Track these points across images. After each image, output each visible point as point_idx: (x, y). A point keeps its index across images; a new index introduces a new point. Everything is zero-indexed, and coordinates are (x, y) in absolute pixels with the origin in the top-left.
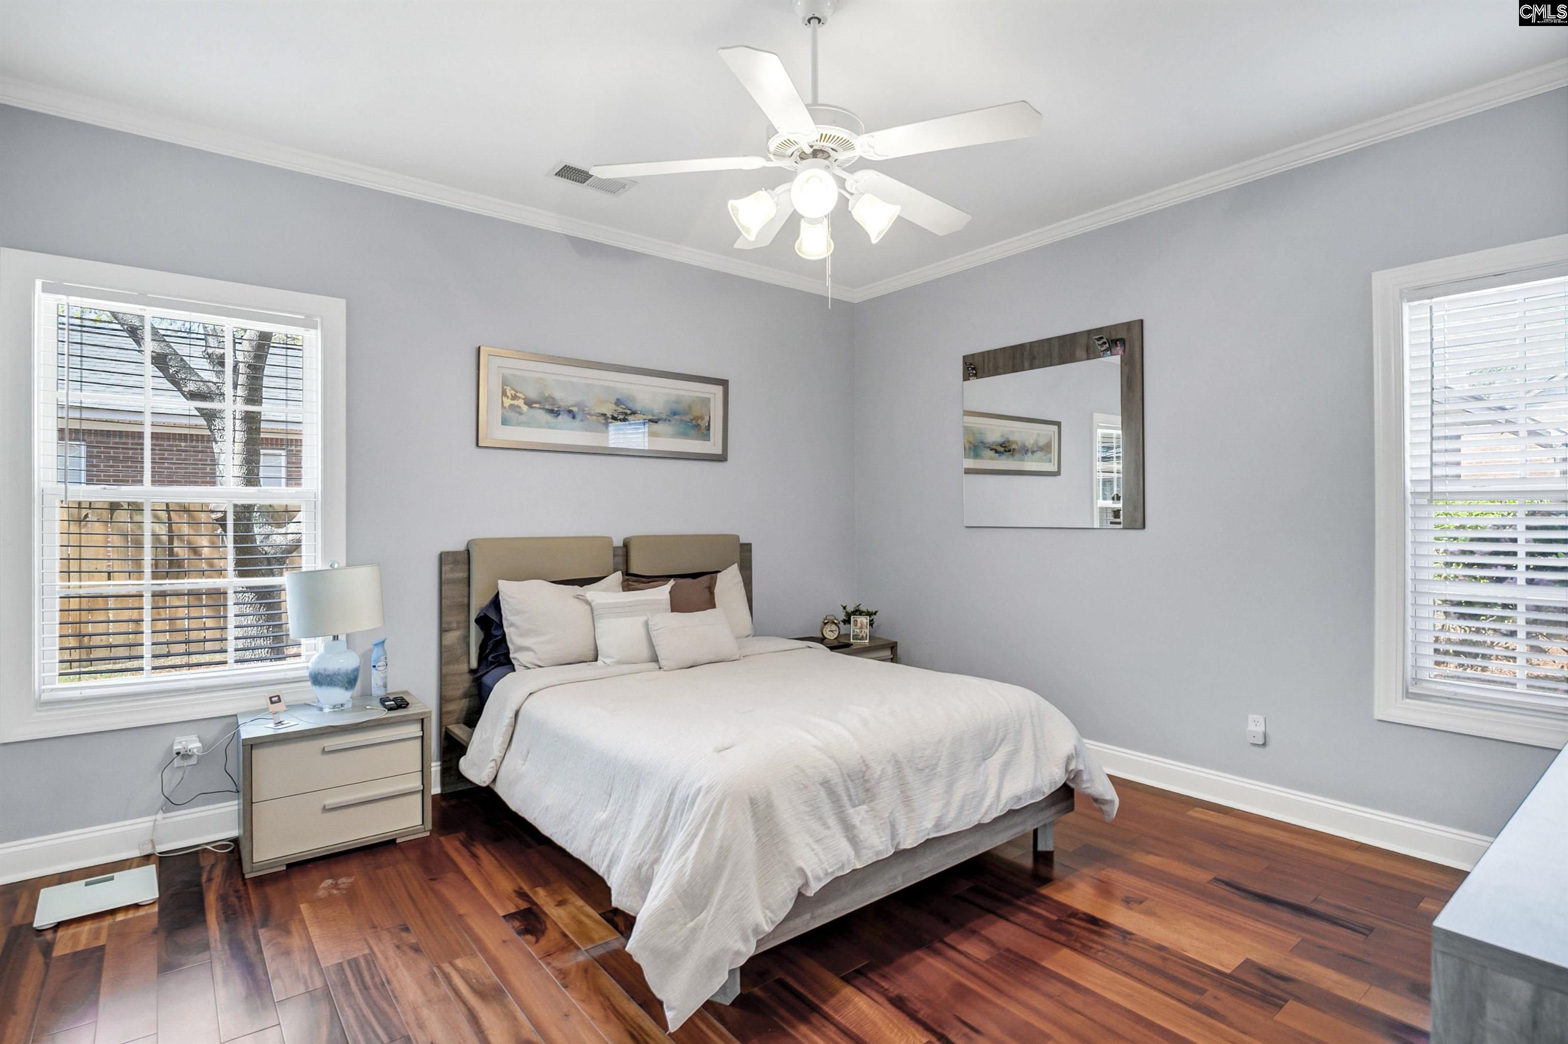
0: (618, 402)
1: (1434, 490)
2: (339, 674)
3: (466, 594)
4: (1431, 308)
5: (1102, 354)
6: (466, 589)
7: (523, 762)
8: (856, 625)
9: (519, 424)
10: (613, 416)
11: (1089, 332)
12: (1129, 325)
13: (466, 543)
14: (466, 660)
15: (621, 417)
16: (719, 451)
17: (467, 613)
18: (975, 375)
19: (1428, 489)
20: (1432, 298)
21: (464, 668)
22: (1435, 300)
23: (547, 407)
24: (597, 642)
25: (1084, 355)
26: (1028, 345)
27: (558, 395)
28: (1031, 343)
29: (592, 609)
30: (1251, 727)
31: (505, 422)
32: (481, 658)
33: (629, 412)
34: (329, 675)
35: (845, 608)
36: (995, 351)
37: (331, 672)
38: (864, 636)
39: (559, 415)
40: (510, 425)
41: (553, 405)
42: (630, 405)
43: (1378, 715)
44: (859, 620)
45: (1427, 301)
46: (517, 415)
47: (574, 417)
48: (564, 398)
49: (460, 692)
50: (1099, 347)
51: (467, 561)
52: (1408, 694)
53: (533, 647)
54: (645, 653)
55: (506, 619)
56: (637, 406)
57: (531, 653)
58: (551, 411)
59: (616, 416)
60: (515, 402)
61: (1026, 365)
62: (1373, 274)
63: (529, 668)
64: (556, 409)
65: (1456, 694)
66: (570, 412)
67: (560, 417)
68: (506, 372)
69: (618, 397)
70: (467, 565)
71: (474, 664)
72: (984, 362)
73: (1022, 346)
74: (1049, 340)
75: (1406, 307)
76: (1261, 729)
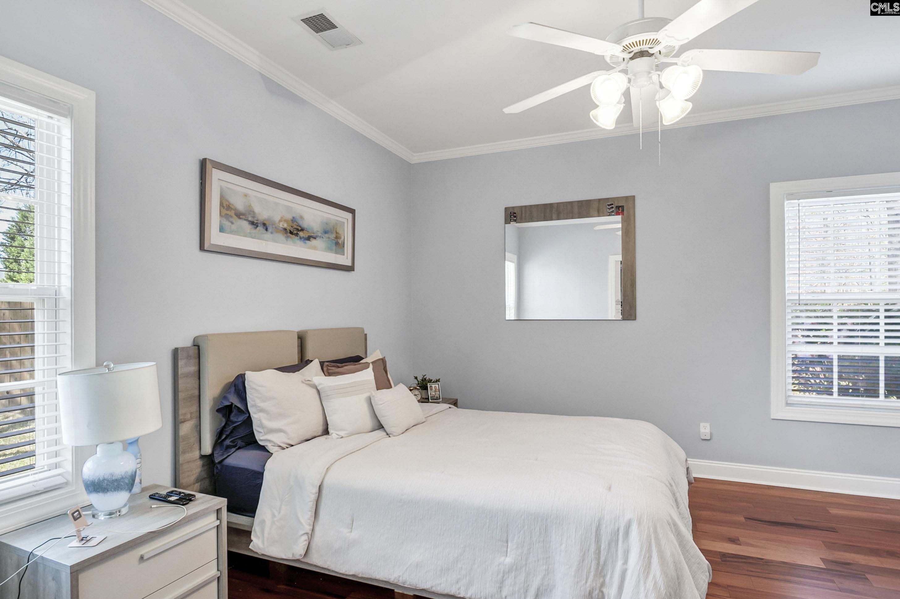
0: (294, 220)
1: (800, 298)
2: (126, 478)
3: (197, 386)
4: (799, 204)
5: (608, 214)
6: (197, 382)
7: (350, 530)
8: (431, 389)
9: (232, 232)
10: (290, 231)
11: (600, 200)
12: (627, 198)
13: (193, 339)
14: (198, 448)
15: (295, 232)
16: (349, 263)
17: (198, 405)
18: (515, 221)
19: (797, 298)
20: (800, 199)
21: (196, 454)
22: (801, 201)
23: (250, 219)
24: (328, 418)
25: (596, 213)
26: (556, 205)
27: (257, 209)
28: (558, 203)
29: (318, 392)
30: (702, 430)
31: (222, 230)
32: (218, 442)
33: (300, 229)
34: (116, 480)
35: (416, 378)
36: (531, 206)
37: (120, 477)
38: (438, 396)
39: (257, 226)
40: (226, 233)
41: (253, 217)
42: (301, 223)
43: (773, 417)
44: (433, 386)
45: (796, 201)
46: (230, 224)
47: (267, 230)
48: (262, 213)
49: (193, 478)
50: (608, 210)
51: (197, 356)
52: (788, 404)
53: (283, 428)
54: (368, 423)
55: (254, 406)
56: (305, 225)
57: (282, 434)
58: (252, 223)
59: (292, 231)
60: (228, 212)
61: (554, 216)
62: (771, 184)
63: (284, 449)
64: (256, 222)
65: (811, 402)
66: (264, 225)
67: (258, 228)
68: (224, 184)
69: (294, 215)
70: (198, 359)
71: (207, 449)
72: (522, 212)
73: (551, 205)
74: (571, 203)
75: (786, 202)
76: (708, 430)
